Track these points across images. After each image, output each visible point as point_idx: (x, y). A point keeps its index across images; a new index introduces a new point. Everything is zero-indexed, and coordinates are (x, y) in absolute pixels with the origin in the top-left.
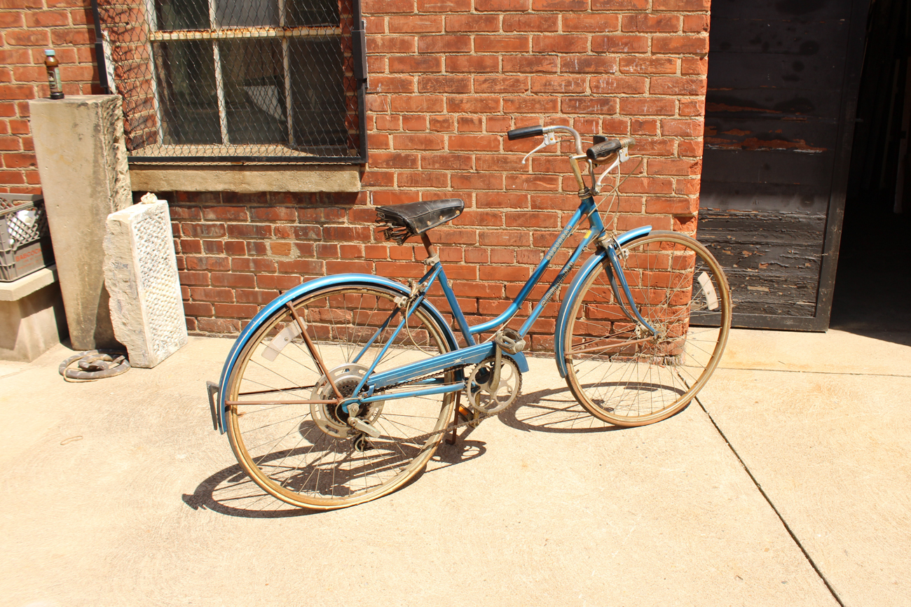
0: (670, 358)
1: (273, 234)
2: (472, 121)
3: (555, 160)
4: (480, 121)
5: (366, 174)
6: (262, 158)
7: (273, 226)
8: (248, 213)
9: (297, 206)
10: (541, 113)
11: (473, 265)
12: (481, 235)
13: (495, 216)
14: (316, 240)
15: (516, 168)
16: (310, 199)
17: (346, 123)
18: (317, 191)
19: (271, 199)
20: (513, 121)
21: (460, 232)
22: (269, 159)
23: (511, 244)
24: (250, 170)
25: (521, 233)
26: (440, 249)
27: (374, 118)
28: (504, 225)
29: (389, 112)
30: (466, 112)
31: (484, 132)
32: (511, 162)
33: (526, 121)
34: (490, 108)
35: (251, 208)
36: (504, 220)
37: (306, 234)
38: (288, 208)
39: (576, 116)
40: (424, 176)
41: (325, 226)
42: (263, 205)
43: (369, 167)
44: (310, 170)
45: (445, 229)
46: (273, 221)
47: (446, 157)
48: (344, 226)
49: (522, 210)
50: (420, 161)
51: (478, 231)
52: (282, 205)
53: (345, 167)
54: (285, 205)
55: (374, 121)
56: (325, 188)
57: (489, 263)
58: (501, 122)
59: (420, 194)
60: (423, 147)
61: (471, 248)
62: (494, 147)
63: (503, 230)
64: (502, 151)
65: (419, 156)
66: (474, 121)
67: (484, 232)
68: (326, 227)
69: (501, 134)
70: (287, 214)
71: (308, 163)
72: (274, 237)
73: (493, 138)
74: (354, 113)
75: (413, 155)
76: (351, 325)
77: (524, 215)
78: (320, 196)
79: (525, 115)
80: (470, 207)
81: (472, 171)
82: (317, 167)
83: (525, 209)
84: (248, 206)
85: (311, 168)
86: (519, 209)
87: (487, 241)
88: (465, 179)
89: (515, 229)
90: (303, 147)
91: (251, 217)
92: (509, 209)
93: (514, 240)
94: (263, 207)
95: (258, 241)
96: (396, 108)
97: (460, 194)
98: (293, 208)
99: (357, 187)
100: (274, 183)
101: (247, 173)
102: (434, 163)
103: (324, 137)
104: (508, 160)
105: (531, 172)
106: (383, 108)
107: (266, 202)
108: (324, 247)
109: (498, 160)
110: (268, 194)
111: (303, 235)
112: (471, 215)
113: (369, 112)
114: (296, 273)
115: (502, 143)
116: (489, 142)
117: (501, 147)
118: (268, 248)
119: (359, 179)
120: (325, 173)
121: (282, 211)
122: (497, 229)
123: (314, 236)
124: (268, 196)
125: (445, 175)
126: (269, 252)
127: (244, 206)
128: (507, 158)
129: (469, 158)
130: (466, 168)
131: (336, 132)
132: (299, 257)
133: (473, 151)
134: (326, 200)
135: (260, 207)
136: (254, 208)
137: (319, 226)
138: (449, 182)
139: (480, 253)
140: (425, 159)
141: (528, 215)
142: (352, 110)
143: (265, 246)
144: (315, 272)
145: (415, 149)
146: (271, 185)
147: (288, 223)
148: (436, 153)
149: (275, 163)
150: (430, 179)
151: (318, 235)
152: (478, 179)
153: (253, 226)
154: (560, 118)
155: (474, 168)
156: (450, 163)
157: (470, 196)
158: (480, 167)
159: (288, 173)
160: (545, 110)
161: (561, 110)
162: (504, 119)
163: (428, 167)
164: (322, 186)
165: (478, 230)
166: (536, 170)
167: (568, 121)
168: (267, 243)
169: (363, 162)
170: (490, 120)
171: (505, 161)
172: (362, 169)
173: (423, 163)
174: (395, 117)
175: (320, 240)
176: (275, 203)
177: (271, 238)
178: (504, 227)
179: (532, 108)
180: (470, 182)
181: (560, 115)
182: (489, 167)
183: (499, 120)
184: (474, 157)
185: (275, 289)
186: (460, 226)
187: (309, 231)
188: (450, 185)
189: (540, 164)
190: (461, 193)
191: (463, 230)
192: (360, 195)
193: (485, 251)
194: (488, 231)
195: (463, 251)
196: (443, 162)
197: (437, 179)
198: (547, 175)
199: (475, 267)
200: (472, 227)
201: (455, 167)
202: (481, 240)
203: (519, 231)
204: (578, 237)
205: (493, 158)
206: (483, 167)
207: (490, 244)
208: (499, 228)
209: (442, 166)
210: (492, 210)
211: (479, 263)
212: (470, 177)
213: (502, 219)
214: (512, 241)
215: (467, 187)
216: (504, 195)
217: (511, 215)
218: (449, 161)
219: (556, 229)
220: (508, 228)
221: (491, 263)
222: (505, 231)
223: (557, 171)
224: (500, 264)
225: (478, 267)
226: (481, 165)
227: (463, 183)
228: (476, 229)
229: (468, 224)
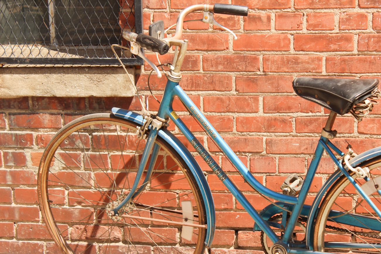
1: (34, 143)
2: (259, 18)
3: (352, 60)
4: (269, 18)
5: (141, 77)
6: (25, 59)
7: (35, 134)
8: (6, 120)
9: (63, 112)
10: (336, 8)
11: (259, 175)
12: (269, 143)
13: (284, 121)
14: (82, 150)
15: (308, 69)
16: (78, 104)
17: (120, 22)
18: (87, 95)
19: (33, 105)
20: (305, 17)
21: (246, 139)
22: (33, 61)
23: (301, 151)
24: (11, 73)
25: (312, 140)
26: (222, 158)
27: (152, 16)
28: (294, 131)
29: (168, 10)
30: (254, 9)
31: (273, 30)
32: (302, 63)
33: (319, 17)
34: (280, 4)
35: (10, 114)
36: (294, 126)
37: (72, 143)
38: (52, 114)
39: (375, 10)
40: (206, 78)
41: (94, 134)
42: (24, 111)
43: (145, 70)
44: (79, 73)
45: (229, 136)
46: (35, 129)
47: (230, 58)
48: (116, 134)
49: (314, 114)
50: (202, 63)
51: (264, 139)
52: (46, 111)
53: (118, 70)
54: (49, 111)
55: (152, 19)
56: (96, 93)
57: (277, 173)
58: (292, 19)
59: (201, 98)
60: (205, 48)
61: (257, 157)
62: (284, 47)
63: (293, 136)
64: (292, 51)
65: (201, 57)
66: (263, 18)
67: (271, 140)
68: (96, 136)
69: (292, 32)
70: (52, 121)
71: (76, 65)
72: (35, 147)
73: (282, 36)
74: (129, 10)
75: (194, 56)
76: (121, 244)
77: (316, 120)
78: (89, 101)
79: (318, 11)
80: (257, 112)
81: (259, 73)
82: (87, 70)
83: (318, 114)
84: (7, 112)
85: (80, 70)
86: (310, 114)
87: (274, 149)
88: (252, 82)
89: (306, 136)
90: (72, 48)
91: (10, 125)
92: (300, 114)
93: (305, 147)
94: (24, 114)
95: (18, 151)
96: (176, 5)
97: (245, 99)
98: (59, 114)
99: (131, 91)
100: (38, 87)
101: (7, 76)
102: (217, 64)
103: (95, 37)
104: (299, 61)
105: (324, 73)
106: (161, 6)
107: (28, 108)
108: (92, 158)
109: (288, 61)
110: (30, 99)
111: (69, 144)
112: (257, 121)
113: (146, 9)
114: (60, 186)
115: (292, 41)
116: (279, 41)
117: (292, 46)
118: (28, 158)
119: (133, 83)
120: (96, 76)
121: (46, 118)
122: (287, 136)
123: (81, 146)
124: (30, 102)
125: (229, 78)
126: (29, 163)
127: (3, 113)
128: (299, 58)
129: (256, 59)
130: (252, 70)
131: (108, 30)
132: (64, 168)
133: (260, 51)
134: (96, 105)
135: (20, 114)
136: (14, 114)
137: (87, 134)
138: (234, 85)
139: (267, 162)
140: (207, 60)
141: (321, 120)
142: (126, 7)
143: (25, 157)
144: (81, 185)
145: (197, 50)
146: (34, 89)
147: (52, 131)
148: (219, 54)
149: (38, 66)
150: (212, 83)
151: (86, 144)
152: (266, 81)
153: (12, 134)
154: (357, 13)
155: (261, 70)
156: (235, 65)
157: (256, 100)
158: (268, 68)
159: (54, 77)
160: (340, 5)
161: (359, 5)
162: (295, 16)
163: (211, 69)
164: (93, 90)
165: (265, 136)
166: (330, 71)
167: (366, 17)
168: (28, 153)
169: (139, 64)
170: (280, 17)
171: (296, 61)
172: (138, 71)
173: (205, 65)
174: (174, 15)
175: (88, 150)
176: (38, 109)
177: (32, 148)
178: (294, 133)
179: (327, 4)
180: (257, 85)
181: (357, 10)
182: (278, 68)
183: (289, 17)
184: (261, 58)
185: (35, 204)
186: (245, 133)
187: (76, 140)
188: (234, 89)
189: (335, 64)
190: (247, 97)
191: (249, 137)
192: (134, 100)
193: (273, 159)
194: (276, 138)
195: (249, 160)
196: (227, 63)
197: (220, 82)
198: (342, 76)
199: (262, 177)
200: (258, 133)
201: (241, 68)
202: (268, 148)
203: (311, 138)
204: (374, 143)
205: (283, 58)
206: (271, 69)
207: (278, 153)
208: (288, 134)
209: (226, 68)
210: (281, 114)
211: (266, 173)
212: (257, 80)
213: (291, 124)
214: (303, 148)
215: (254, 91)
216: (294, 98)
217: (302, 120)
218: (234, 62)
219: (352, 135)
220: (299, 134)
221: (279, 173)
222: (295, 138)
223: (354, 71)
224: (289, 174)
225: (264, 177)
226: (269, 66)
227: (249, 86)
228: (263, 135)
229: (253, 130)
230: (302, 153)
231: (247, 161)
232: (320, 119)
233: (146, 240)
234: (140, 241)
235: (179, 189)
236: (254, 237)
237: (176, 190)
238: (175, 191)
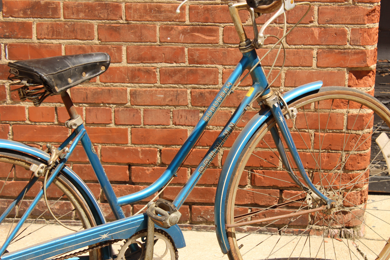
0: (348, 230)
3: (215, 9)
11: (124, 127)
12: (133, 94)
13: (148, 72)
15: (171, 18)
21: (109, 90)
23: (166, 103)
25: (177, 91)
26: (86, 110)
28: (159, 82)
32: (165, 11)
36: (158, 77)
40: (67, 27)
43: (4, 17)
45: (92, 87)
47: (92, 6)
49: (178, 65)
50: (62, 10)
51: (129, 90)
57: (142, 125)
59: (63, 47)
61: (121, 108)
63: (158, 87)
65: (62, 4)
67: (136, 91)
75: (53, 3)
77: (180, 71)
80: (120, 62)
81: (121, 21)
83: (182, 65)
86: (175, 64)
87: (139, 100)
88: (114, 31)
89: (171, 87)
92: (164, 65)
93: (169, 99)
97: (108, 48)
102: (78, 12)
104: (162, 9)
109: (151, 9)
112: (121, 71)
122: (151, 87)
125: (91, 26)
128: (161, 6)
129: (118, 7)
130: (114, 18)
138: (96, 34)
139: (132, 114)
140: (68, 7)
141: (185, 71)
148: (80, 1)
150: (73, 31)
152: (129, 30)
155: (124, 18)
156: (96, 13)
157: (119, 49)
158: (130, 17)
163: (72, 17)
165: (129, 87)
166: (193, 20)
171: (159, 10)
173: (66, 12)
178: (158, 84)
180: (120, 34)
182: (141, 17)
184: (123, 5)
186: (109, 84)
188: (96, 37)
189: (198, 13)
190: (110, 47)
191: (113, 88)
193: (137, 111)
194: (140, 89)
195: (113, 111)
196: (89, 11)
197: (82, 30)
198: (206, 25)
199: (127, 129)
200: (122, 84)
201: (102, 16)
202: (132, 99)
203: (176, 89)
204: (239, 94)
205: (145, 6)
206: (134, 17)
207: (142, 104)
208: (152, 85)
209: (88, 16)
210: (144, 65)
211: (131, 125)
212: (119, 29)
213: (156, 75)
214: (168, 100)
215: (117, 40)
216: (157, 48)
217: (166, 71)
218: (96, 10)
219: (217, 86)
220: (163, 86)
221: (144, 125)
222: (160, 89)
223: (217, 21)
224: (154, 126)
225: (129, 129)
226: (132, 15)
227: (111, 34)
228: (127, 86)
229: (117, 81)
230: (167, 105)
231: (111, 113)
232: (184, 69)
233: (9, 194)
234: (4, 195)
235: (42, 142)
236: (120, 190)
237: (39, 142)
238: (39, 144)
